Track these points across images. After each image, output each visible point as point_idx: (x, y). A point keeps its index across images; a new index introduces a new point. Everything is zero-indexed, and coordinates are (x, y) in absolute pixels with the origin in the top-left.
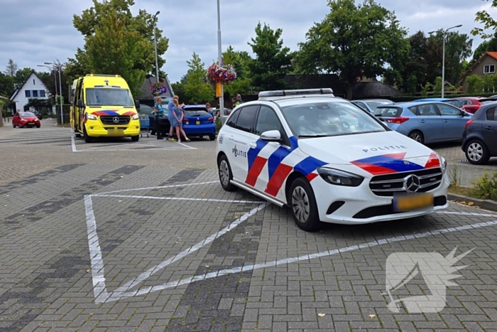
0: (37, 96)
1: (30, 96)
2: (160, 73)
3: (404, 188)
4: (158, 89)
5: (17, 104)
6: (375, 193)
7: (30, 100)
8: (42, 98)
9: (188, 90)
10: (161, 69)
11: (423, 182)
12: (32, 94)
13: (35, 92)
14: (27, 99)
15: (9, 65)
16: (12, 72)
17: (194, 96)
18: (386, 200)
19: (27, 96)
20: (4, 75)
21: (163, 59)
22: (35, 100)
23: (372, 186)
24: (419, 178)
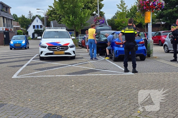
0: (38, 28)
1: (35, 28)
2: (101, 12)
3: (56, 49)
4: (99, 21)
5: (29, 32)
6: (49, 50)
7: (35, 30)
8: (41, 29)
9: (117, 22)
10: (101, 10)
11: (61, 48)
12: (36, 27)
13: (38, 26)
14: (34, 29)
15: (29, 14)
16: (30, 17)
17: (121, 26)
18: (51, 52)
19: (33, 28)
20: (26, 18)
21: (103, 4)
22: (37, 30)
23: (48, 48)
24: (60, 47)
